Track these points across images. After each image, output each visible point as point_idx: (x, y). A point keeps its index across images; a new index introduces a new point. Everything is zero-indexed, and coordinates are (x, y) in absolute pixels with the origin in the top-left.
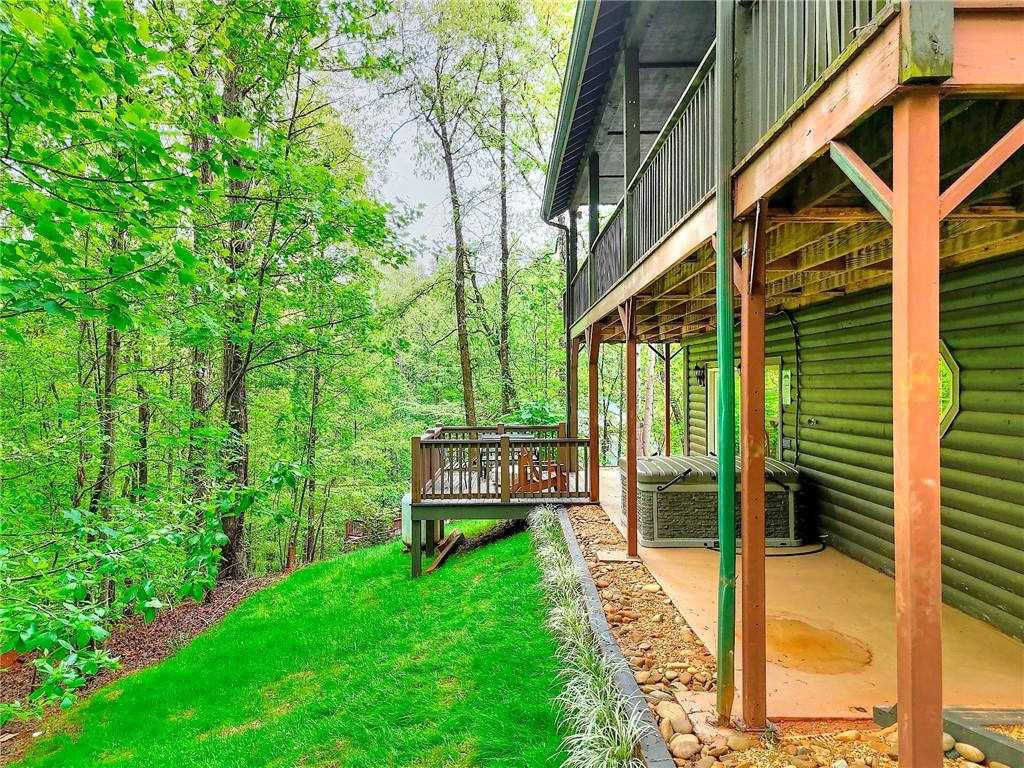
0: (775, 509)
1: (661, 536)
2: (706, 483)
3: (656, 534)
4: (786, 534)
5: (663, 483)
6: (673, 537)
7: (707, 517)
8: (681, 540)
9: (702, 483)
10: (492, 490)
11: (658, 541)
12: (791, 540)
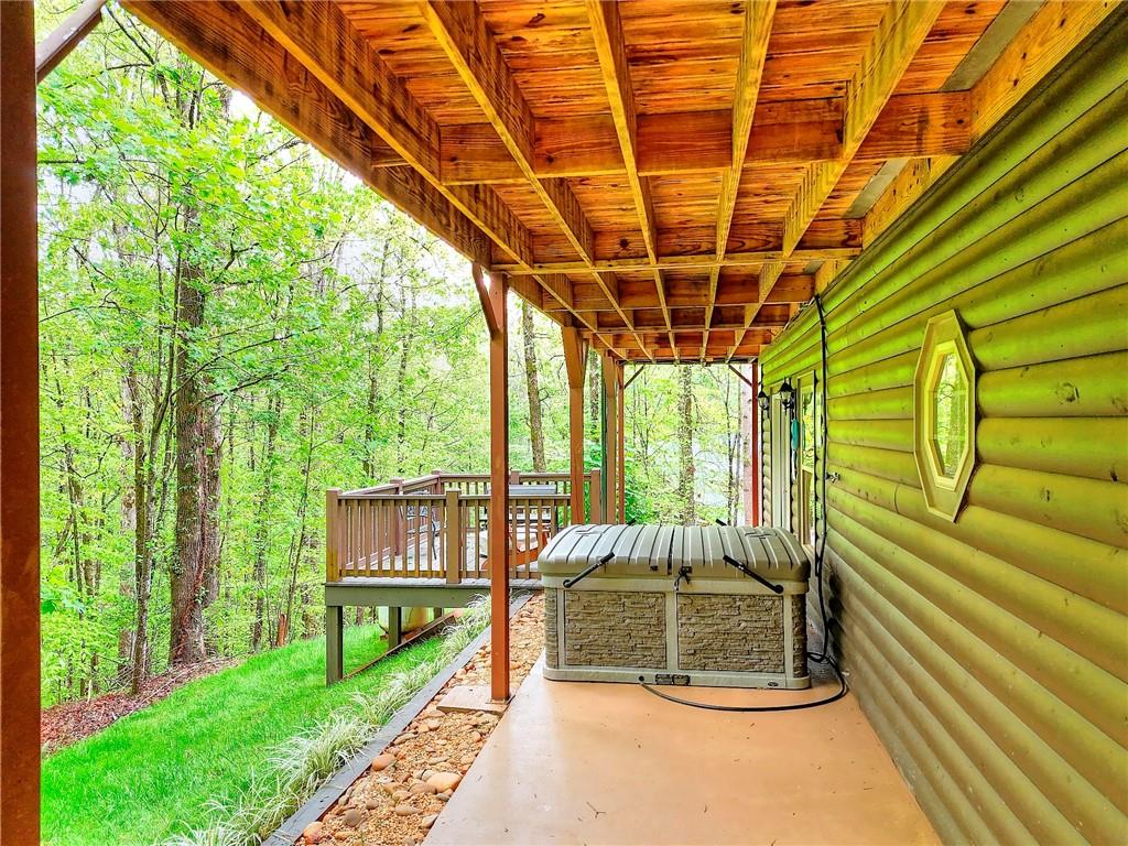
0: (758, 625)
1: (572, 663)
2: (641, 576)
3: (562, 660)
4: (779, 667)
5: (573, 575)
6: (590, 663)
7: (645, 633)
8: (603, 670)
9: (633, 576)
10: (436, 566)
11: (564, 669)
12: (789, 677)
